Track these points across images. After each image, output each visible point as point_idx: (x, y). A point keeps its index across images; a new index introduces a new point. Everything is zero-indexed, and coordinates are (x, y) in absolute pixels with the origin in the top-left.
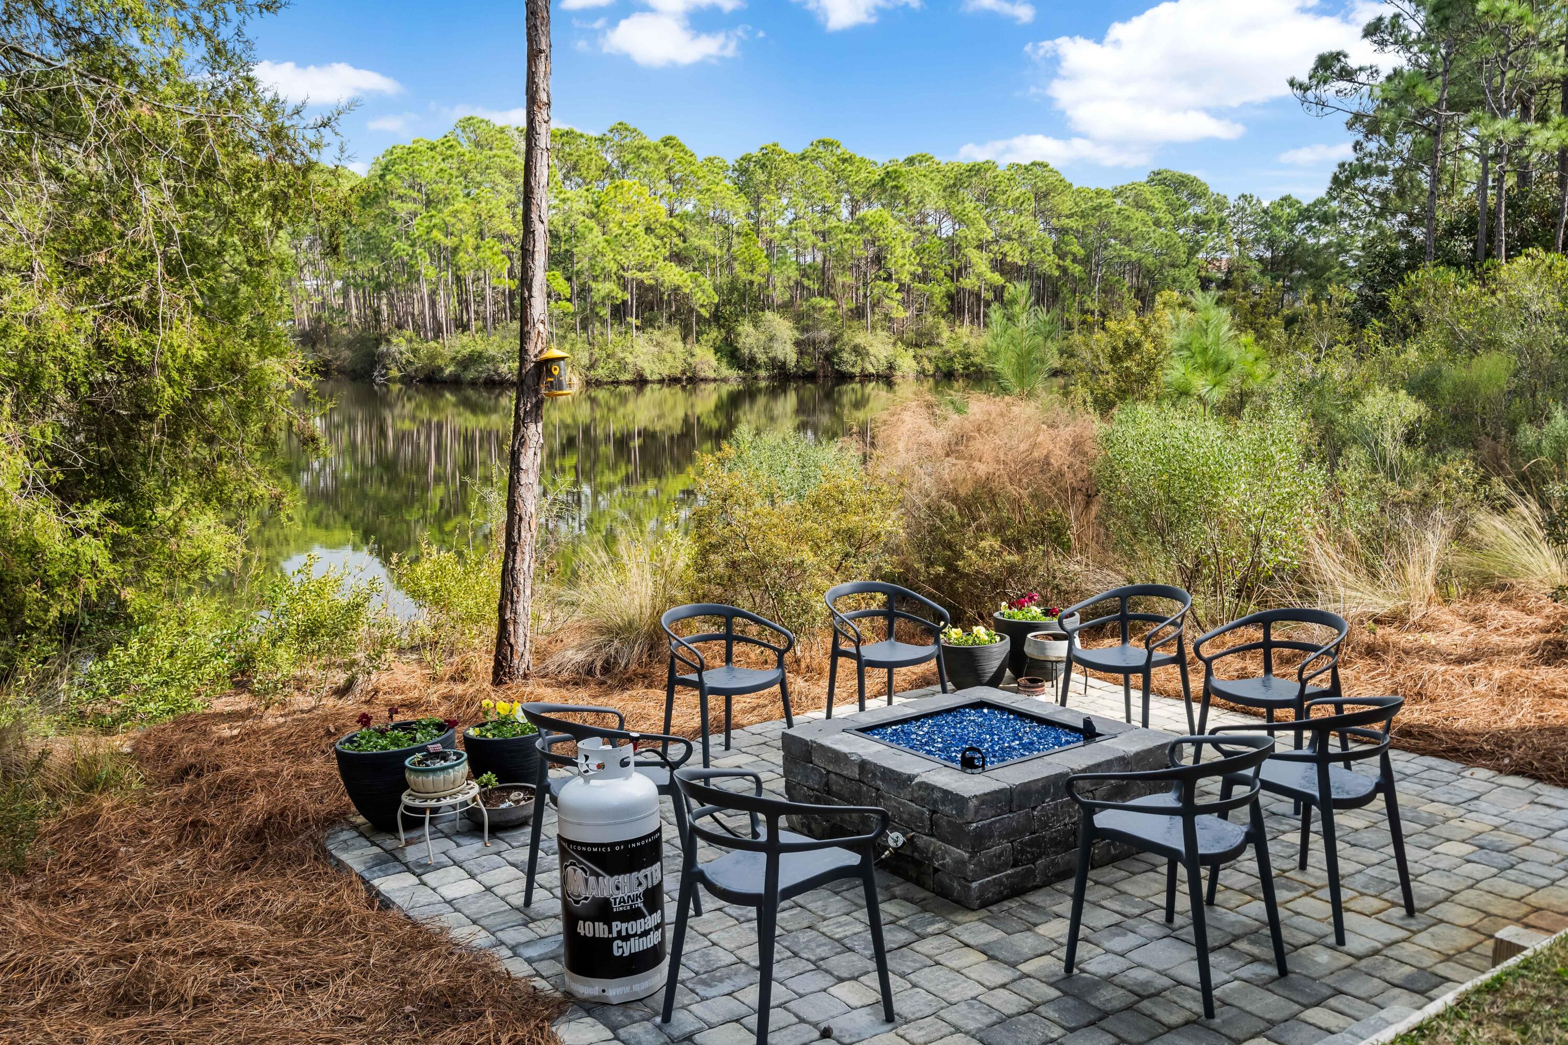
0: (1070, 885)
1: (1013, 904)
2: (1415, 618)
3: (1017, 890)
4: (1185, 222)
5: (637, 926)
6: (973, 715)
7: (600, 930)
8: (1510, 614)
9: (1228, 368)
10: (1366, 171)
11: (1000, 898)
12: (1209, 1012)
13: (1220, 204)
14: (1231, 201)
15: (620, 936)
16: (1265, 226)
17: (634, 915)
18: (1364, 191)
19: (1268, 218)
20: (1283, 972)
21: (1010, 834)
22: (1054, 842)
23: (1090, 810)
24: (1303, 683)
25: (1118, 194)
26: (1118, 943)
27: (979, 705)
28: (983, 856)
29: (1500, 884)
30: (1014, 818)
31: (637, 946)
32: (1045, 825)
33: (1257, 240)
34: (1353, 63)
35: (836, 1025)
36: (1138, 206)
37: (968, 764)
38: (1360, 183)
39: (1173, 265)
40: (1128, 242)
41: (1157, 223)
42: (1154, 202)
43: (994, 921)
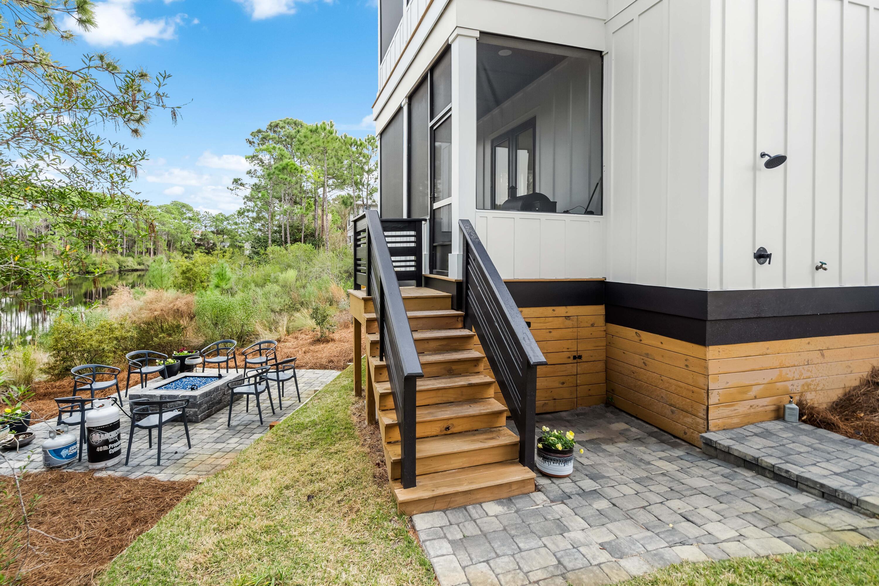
0: (228, 408)
1: (209, 419)
2: (282, 340)
3: (209, 416)
4: (186, 219)
5: (115, 444)
6: (184, 380)
7: (105, 448)
8: (303, 336)
9: (229, 280)
10: (248, 211)
11: (205, 418)
12: (262, 423)
13: (198, 214)
14: (202, 213)
15: (111, 448)
16: (213, 222)
17: (115, 441)
18: (247, 216)
19: (216, 219)
20: (274, 413)
21: (206, 403)
22: (216, 403)
23: (232, 389)
24: (267, 357)
25: (160, 207)
26: (238, 419)
27: (185, 377)
28: (201, 409)
29: (310, 389)
30: (207, 399)
31: (116, 450)
32: (214, 399)
33: (211, 226)
34: (244, 182)
35: (178, 450)
36: (167, 212)
37: (192, 389)
38: (246, 214)
39: (181, 233)
40: (163, 225)
41: (175, 218)
42: (173, 211)
43: (206, 423)
